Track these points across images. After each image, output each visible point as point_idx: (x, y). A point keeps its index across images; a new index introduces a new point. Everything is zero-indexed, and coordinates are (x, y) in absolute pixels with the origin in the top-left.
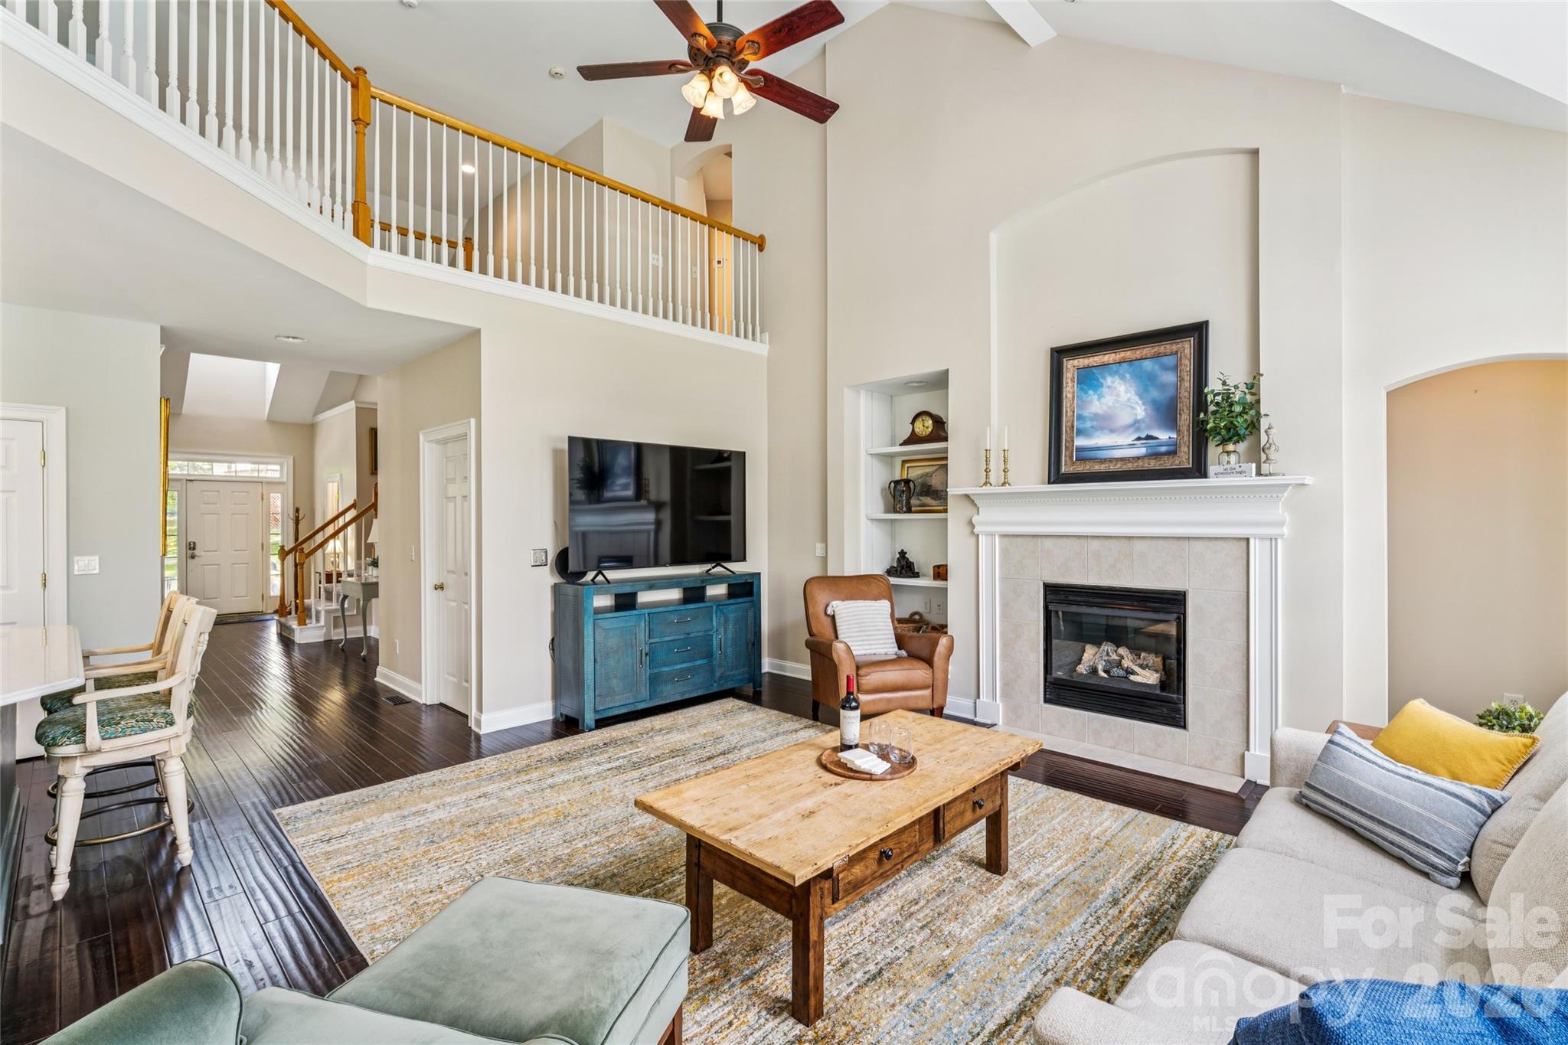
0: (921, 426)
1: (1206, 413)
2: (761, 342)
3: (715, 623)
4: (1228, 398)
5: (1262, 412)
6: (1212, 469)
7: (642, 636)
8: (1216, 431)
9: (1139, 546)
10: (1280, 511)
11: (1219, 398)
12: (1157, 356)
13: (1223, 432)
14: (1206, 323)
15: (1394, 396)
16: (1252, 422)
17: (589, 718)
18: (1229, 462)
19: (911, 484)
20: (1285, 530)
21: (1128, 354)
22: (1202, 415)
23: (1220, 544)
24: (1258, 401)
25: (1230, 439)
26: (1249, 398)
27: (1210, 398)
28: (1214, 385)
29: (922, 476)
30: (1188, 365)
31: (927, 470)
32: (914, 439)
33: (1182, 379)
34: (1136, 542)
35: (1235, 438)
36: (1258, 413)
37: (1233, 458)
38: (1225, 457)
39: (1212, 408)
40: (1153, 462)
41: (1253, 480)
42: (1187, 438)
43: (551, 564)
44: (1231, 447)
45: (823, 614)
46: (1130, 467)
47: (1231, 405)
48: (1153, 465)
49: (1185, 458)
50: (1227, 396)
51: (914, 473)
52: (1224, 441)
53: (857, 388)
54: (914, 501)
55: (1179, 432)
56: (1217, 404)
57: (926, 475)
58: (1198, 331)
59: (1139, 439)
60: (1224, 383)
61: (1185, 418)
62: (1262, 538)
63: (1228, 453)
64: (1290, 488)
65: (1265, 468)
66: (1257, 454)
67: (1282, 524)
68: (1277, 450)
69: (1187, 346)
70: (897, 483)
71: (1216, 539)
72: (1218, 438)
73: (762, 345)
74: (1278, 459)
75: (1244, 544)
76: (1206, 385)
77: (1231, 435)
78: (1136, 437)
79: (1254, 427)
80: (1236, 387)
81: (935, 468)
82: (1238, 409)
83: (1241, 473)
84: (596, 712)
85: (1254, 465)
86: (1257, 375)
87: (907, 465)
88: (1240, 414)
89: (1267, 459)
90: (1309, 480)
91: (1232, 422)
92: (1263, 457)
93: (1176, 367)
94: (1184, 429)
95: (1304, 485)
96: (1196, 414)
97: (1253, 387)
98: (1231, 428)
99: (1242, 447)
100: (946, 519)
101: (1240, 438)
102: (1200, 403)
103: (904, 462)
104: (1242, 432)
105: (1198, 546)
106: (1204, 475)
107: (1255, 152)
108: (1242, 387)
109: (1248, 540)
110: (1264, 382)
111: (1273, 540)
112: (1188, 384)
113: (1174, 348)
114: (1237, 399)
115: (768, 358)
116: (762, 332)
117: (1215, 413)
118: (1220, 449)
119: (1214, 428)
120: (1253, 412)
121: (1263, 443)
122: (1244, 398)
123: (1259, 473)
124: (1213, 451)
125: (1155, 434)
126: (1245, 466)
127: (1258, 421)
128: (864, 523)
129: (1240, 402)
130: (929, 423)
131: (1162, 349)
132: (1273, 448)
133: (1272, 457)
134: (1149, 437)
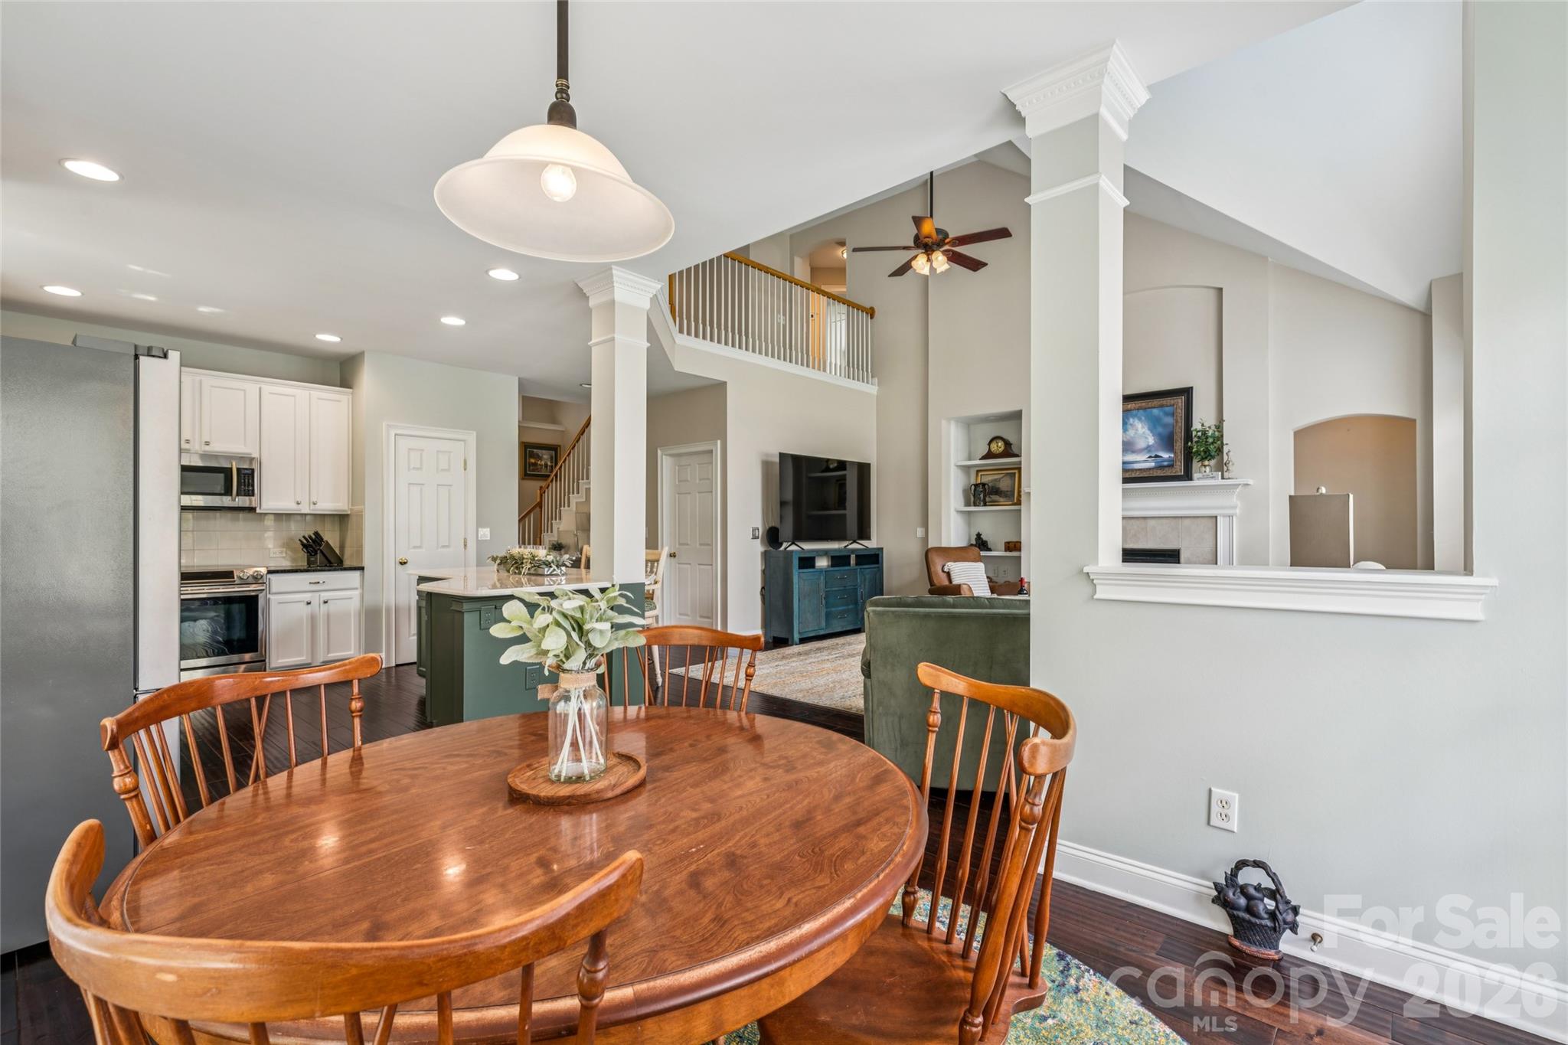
0: (995, 446)
1: (1192, 442)
2: (872, 384)
3: (859, 581)
4: (1205, 434)
5: (1225, 442)
6: (1195, 476)
7: (822, 586)
8: (1198, 453)
9: (1152, 522)
10: (1235, 499)
11: (1200, 434)
12: (1162, 406)
13: (1202, 454)
14: (1192, 388)
15: (1299, 434)
16: (1219, 448)
17: (796, 637)
18: (1205, 472)
19: (986, 486)
20: (1238, 511)
21: (1143, 404)
22: (1190, 444)
23: (1199, 520)
24: (1222, 436)
25: (1206, 458)
26: (1217, 434)
27: (1194, 433)
28: (1196, 425)
29: (992, 481)
30: (1181, 413)
31: (996, 477)
32: (989, 455)
33: (1177, 422)
34: (1149, 521)
35: (1209, 458)
36: (1222, 443)
37: (1208, 469)
38: (1203, 469)
39: (1195, 439)
40: (1159, 471)
41: (1220, 481)
42: (1181, 457)
43: (762, 538)
44: (1206, 463)
45: (941, 571)
46: (1145, 475)
47: (1207, 438)
48: (1160, 473)
49: (1179, 470)
50: (1204, 433)
51: (985, 480)
52: (1203, 459)
53: (949, 420)
54: (987, 499)
55: (1175, 453)
56: (1199, 437)
57: (996, 480)
58: (1187, 393)
59: (1150, 457)
60: (1203, 425)
61: (1179, 445)
62: (1224, 516)
63: (1205, 466)
64: (1240, 486)
65: (1226, 475)
66: (1221, 467)
67: (1235, 507)
68: (1233, 464)
69: (1180, 401)
70: (976, 486)
71: (1198, 517)
72: (1199, 457)
73: (874, 387)
74: (1234, 469)
75: (1214, 520)
76: (1192, 426)
77: (1207, 455)
78: (1148, 456)
79: (1220, 451)
80: (1210, 427)
81: (1002, 476)
82: (1211, 440)
83: (1212, 477)
84: (799, 633)
85: (1220, 473)
86: (1221, 420)
87: (980, 474)
88: (1212, 443)
89: (1228, 470)
90: (1251, 482)
91: (1207, 448)
92: (1225, 468)
93: (1173, 414)
94: (1179, 451)
95: (1247, 485)
96: (1186, 443)
97: (1219, 427)
98: (1207, 451)
99: (1213, 462)
100: (1020, 510)
101: (1212, 457)
102: (1188, 436)
103: (978, 471)
104: (1213, 454)
105: (1187, 522)
106: (1191, 479)
107: (1221, 290)
108: (1213, 428)
109: (1216, 517)
110: (1225, 425)
111: (1230, 517)
112: (1182, 424)
113: (1172, 402)
114: (1210, 434)
115: (877, 396)
116: (872, 377)
117: (1197, 442)
118: (1200, 464)
119: (1197, 451)
120: (1219, 442)
121: (1225, 461)
122: (1214, 434)
123: (1223, 478)
124: (1196, 464)
125: (1161, 454)
126: (1215, 474)
127: (1222, 447)
128: (953, 513)
129: (1213, 436)
130: (1001, 443)
131: (1164, 402)
132: (1231, 463)
133: (1230, 468)
134: (1157, 456)
